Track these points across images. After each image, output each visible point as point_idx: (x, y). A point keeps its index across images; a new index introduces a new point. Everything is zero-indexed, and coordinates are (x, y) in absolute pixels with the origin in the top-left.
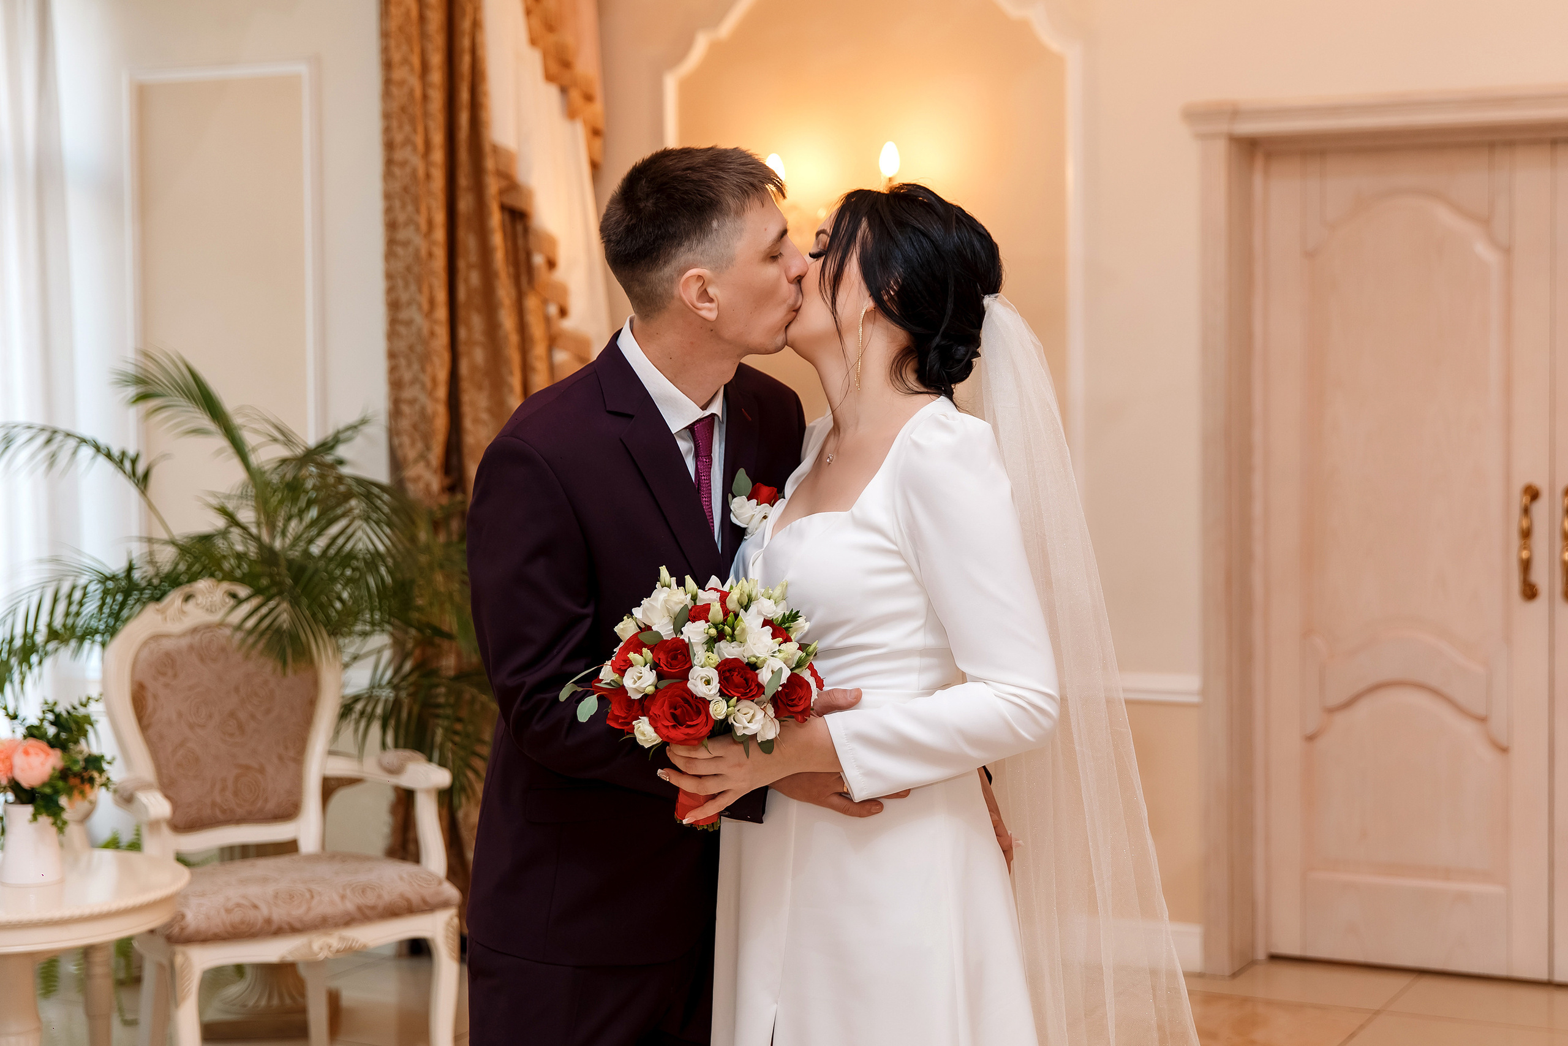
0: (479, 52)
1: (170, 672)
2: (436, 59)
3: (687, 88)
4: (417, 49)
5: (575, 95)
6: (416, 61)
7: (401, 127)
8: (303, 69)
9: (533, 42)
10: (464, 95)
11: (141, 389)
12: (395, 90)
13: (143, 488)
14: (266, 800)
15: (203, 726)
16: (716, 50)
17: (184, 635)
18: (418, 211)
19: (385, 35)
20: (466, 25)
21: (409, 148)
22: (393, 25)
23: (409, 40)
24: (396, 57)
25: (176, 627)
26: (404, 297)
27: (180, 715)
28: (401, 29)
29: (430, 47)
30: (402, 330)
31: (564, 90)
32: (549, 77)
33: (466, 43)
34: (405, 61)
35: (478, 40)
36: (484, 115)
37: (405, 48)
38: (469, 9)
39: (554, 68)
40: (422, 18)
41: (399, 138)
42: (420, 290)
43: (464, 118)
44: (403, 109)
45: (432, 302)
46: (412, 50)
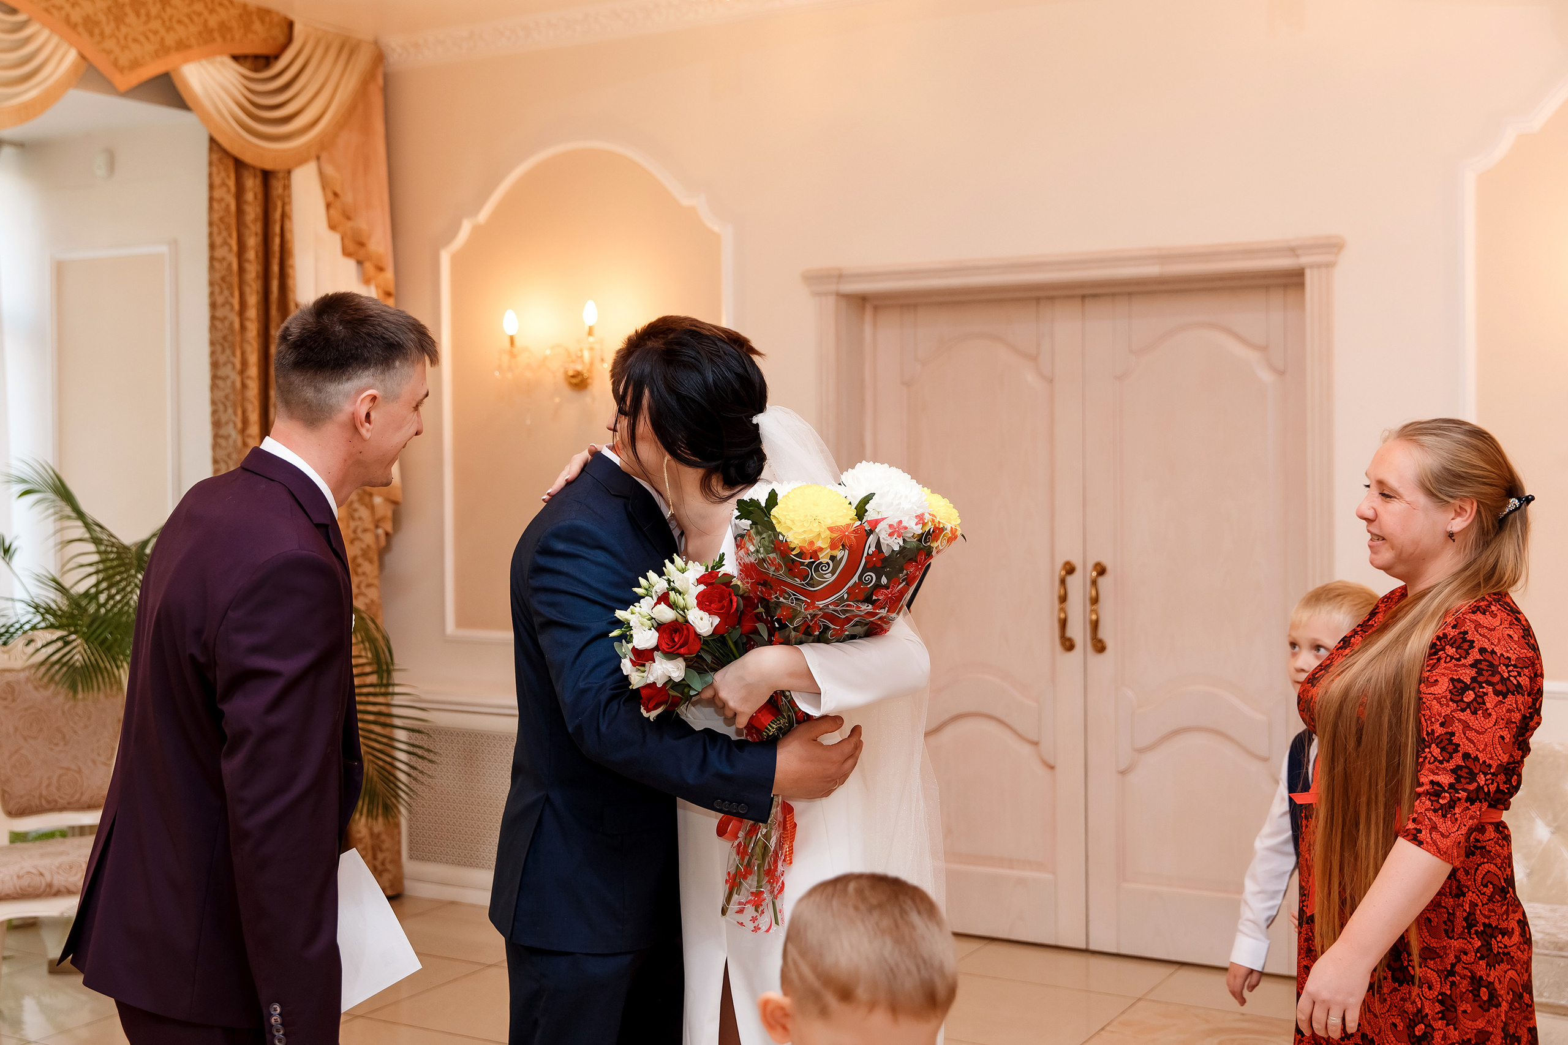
0: (288, 236)
1: (10, 698)
2: (253, 241)
3: (456, 259)
4: (235, 235)
5: (368, 265)
6: (234, 243)
7: (221, 292)
8: (164, 249)
9: (332, 227)
10: (275, 268)
11: (25, 487)
12: (217, 264)
13: (7, 560)
14: (82, 794)
15: (35, 738)
16: (476, 230)
17: (23, 670)
18: (234, 354)
19: (211, 224)
20: (277, 215)
21: (228, 307)
22: (216, 216)
23: (228, 228)
24: (218, 240)
25: (18, 664)
26: (224, 418)
27: (16, 729)
28: (221, 219)
29: (247, 232)
30: (222, 442)
31: (360, 263)
32: (346, 253)
33: (277, 229)
34: (225, 243)
35: (287, 225)
36: (290, 282)
37: (225, 233)
38: (279, 204)
39: (351, 247)
40: (240, 212)
41: (220, 300)
42: (235, 414)
43: (275, 285)
44: (223, 279)
45: (245, 422)
46: (230, 236)
